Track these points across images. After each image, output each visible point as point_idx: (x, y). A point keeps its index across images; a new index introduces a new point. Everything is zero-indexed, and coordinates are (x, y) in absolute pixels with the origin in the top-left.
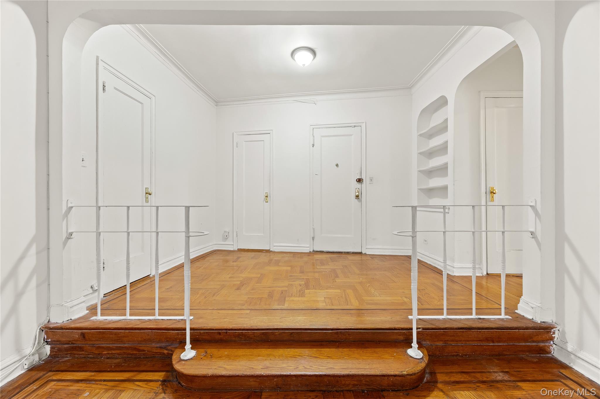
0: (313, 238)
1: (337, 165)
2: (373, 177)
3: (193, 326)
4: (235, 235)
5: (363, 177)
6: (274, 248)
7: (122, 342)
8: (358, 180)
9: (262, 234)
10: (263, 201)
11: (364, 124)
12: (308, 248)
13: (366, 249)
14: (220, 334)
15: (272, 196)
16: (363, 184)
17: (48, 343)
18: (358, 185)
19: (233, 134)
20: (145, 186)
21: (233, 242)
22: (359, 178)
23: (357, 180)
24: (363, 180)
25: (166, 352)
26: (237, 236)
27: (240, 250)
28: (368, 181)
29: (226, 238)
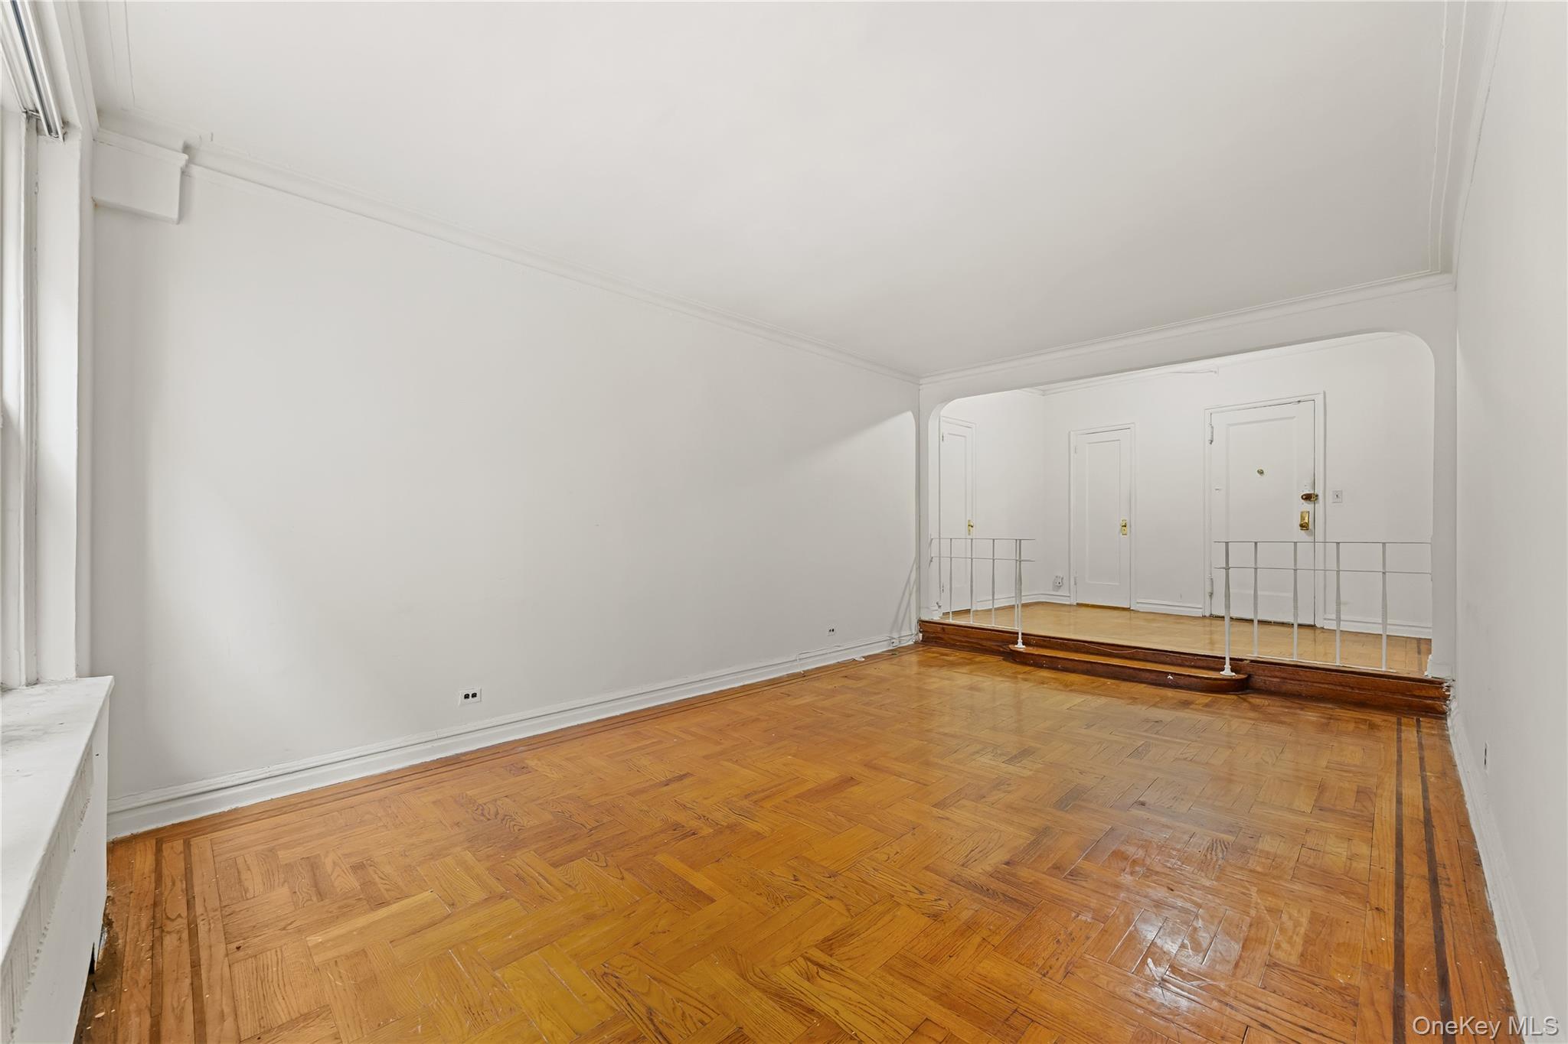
0: (1211, 595)
1: (1261, 472)
2: (1342, 491)
3: (1024, 632)
4: (1072, 583)
5: (1319, 491)
6: (1138, 605)
7: (970, 638)
8: (1304, 497)
9: (1117, 584)
10: (1119, 533)
11: (1322, 396)
12: (1201, 610)
13: (1325, 619)
14: (1044, 641)
15: (1133, 524)
16: (1318, 503)
17: (920, 632)
18: (1307, 506)
19: (1070, 432)
20: (968, 519)
21: (1070, 593)
22: (1308, 492)
23: (1302, 497)
24: (1317, 496)
25: (1001, 649)
26: (1075, 584)
27: (1079, 605)
28: (1330, 498)
29: (1058, 586)
